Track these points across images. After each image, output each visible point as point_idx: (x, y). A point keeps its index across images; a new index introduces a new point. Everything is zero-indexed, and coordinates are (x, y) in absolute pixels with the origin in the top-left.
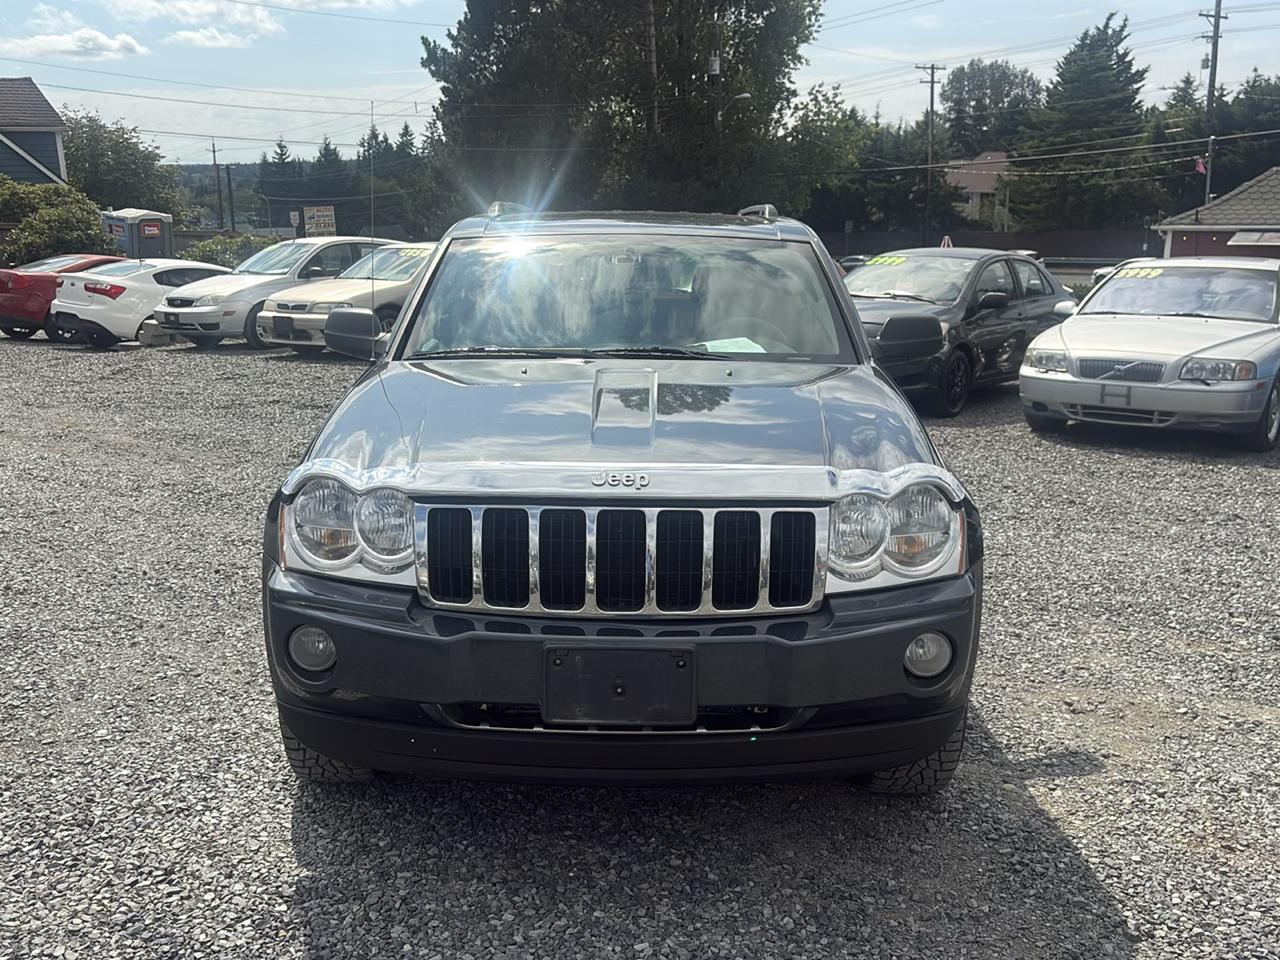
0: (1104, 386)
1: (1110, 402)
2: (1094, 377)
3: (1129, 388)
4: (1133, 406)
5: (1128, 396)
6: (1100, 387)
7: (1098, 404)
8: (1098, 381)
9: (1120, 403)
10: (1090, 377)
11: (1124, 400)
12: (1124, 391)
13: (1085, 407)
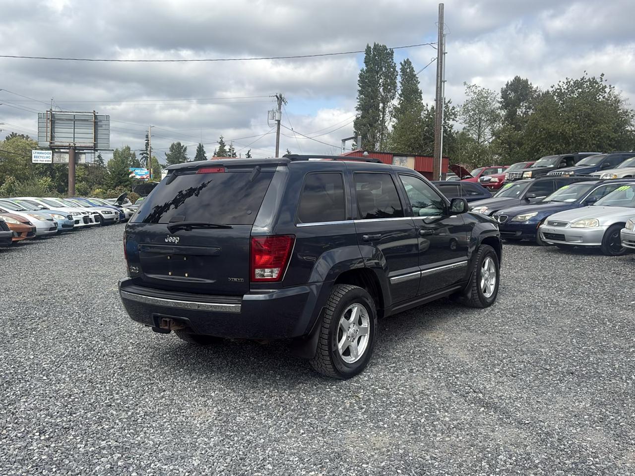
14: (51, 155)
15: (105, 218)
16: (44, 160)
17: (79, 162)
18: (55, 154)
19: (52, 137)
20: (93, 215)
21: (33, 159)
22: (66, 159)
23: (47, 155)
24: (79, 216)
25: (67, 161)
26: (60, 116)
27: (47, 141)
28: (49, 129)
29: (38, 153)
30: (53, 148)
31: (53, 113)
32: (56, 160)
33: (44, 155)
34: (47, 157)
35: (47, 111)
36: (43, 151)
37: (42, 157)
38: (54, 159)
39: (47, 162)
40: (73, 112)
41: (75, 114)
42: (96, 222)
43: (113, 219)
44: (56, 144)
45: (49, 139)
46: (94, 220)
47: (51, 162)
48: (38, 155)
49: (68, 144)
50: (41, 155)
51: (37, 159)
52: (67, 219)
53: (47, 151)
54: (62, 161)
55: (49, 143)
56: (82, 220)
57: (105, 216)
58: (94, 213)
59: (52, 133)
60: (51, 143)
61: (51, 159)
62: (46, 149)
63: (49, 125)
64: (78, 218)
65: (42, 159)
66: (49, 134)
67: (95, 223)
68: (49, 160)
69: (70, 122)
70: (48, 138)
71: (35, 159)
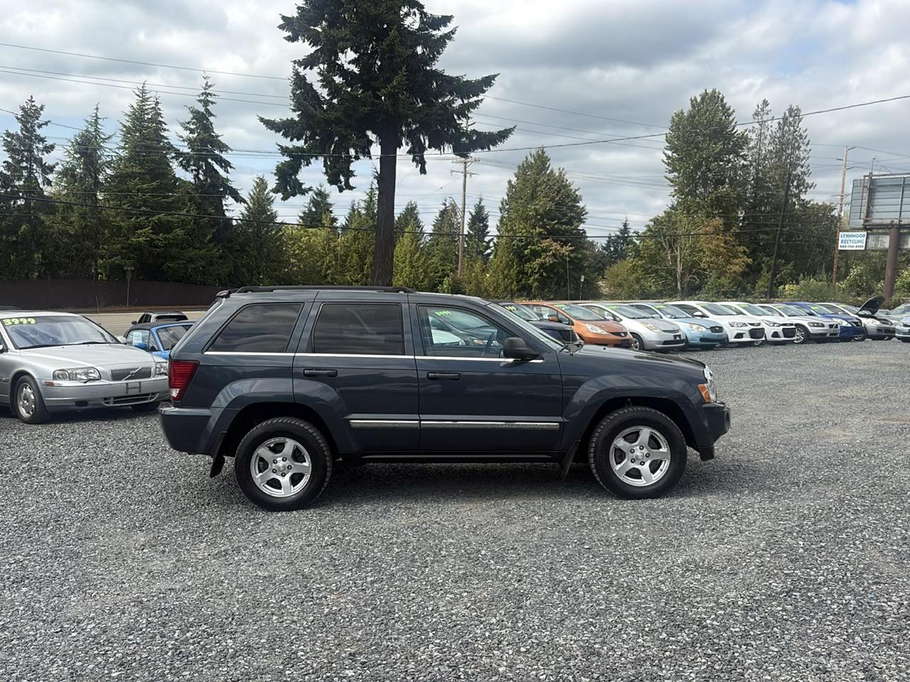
0: (127, 384)
1: (131, 392)
2: (121, 380)
3: (140, 383)
4: (143, 392)
5: (140, 387)
6: (125, 385)
7: (125, 395)
8: (123, 382)
9: (136, 392)
10: (118, 380)
11: (138, 390)
12: (138, 385)
13: (115, 398)
14: (865, 239)
15: (811, 332)
16: (855, 245)
17: (905, 247)
18: (870, 236)
19: (869, 213)
20: (782, 327)
21: (840, 244)
22: (886, 242)
23: (859, 238)
24: (743, 328)
25: (887, 245)
26: (882, 182)
27: (860, 219)
28: (865, 202)
29: (847, 236)
30: (869, 228)
31: (873, 178)
32: (872, 244)
33: (855, 238)
34: (859, 241)
35: (865, 176)
36: (854, 233)
37: (851, 241)
38: (869, 243)
39: (858, 249)
40: (902, 174)
41: (905, 176)
42: (785, 337)
43: (825, 334)
44: (875, 222)
45: (863, 216)
46: (781, 334)
47: (863, 249)
48: (848, 238)
49: (889, 221)
50: (850, 239)
51: (844, 245)
52: (709, 331)
53: (859, 233)
54: (879, 246)
55: (862, 220)
56: (747, 333)
57: (812, 330)
58: (783, 325)
59: (868, 207)
60: (866, 221)
61: (864, 244)
62: (859, 230)
63: (866, 195)
64: (741, 330)
65: (851, 244)
66: (864, 209)
67: (783, 339)
68: (862, 245)
69: (897, 188)
70: (862, 214)
71: (842, 245)
